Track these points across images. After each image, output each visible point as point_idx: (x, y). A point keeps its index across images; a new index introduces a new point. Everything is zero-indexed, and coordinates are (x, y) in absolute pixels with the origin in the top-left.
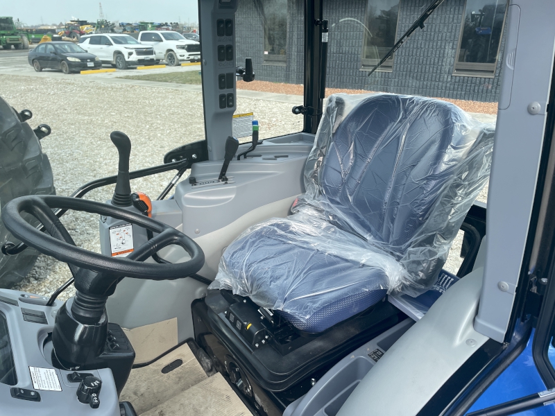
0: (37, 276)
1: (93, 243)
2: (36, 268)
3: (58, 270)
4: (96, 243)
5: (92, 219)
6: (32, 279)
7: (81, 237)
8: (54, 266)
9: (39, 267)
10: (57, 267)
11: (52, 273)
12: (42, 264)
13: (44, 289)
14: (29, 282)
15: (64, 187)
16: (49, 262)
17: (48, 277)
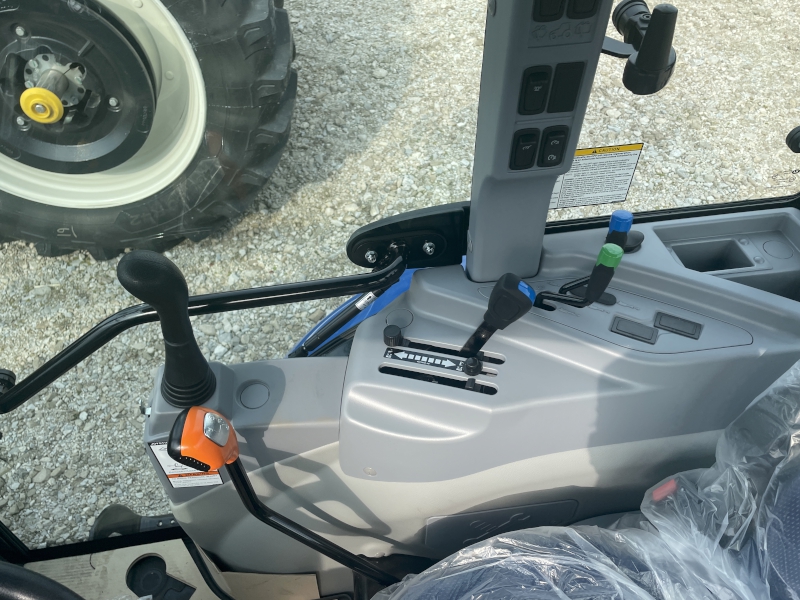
0: (270, 201)
1: (360, 161)
2: (272, 187)
3: (299, 199)
4: (363, 163)
5: (372, 111)
6: (262, 205)
7: (347, 144)
8: (296, 191)
9: (276, 187)
10: (299, 194)
11: (290, 203)
12: (282, 182)
13: (271, 230)
14: (257, 209)
15: (353, 34)
16: (291, 181)
17: (283, 209)
